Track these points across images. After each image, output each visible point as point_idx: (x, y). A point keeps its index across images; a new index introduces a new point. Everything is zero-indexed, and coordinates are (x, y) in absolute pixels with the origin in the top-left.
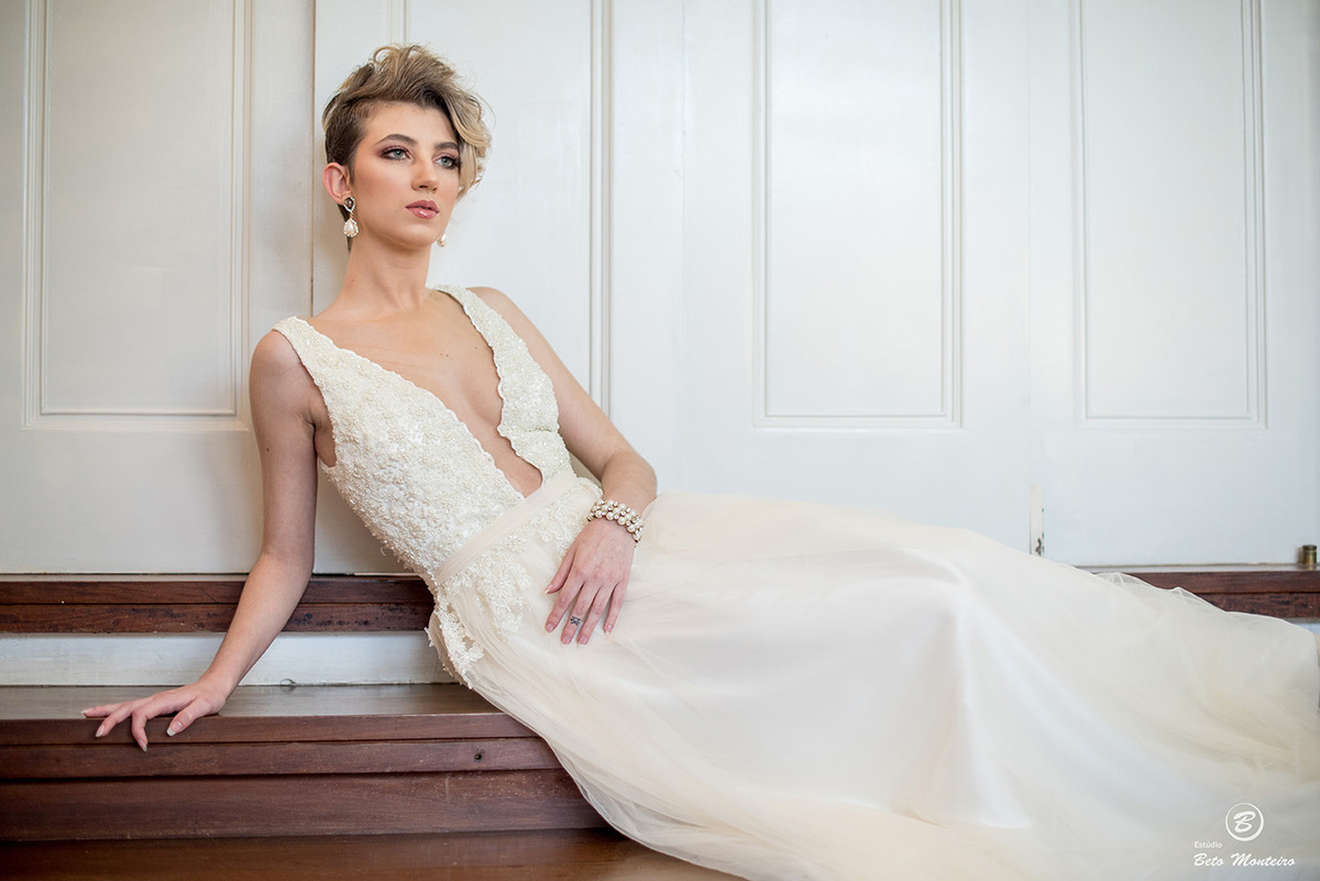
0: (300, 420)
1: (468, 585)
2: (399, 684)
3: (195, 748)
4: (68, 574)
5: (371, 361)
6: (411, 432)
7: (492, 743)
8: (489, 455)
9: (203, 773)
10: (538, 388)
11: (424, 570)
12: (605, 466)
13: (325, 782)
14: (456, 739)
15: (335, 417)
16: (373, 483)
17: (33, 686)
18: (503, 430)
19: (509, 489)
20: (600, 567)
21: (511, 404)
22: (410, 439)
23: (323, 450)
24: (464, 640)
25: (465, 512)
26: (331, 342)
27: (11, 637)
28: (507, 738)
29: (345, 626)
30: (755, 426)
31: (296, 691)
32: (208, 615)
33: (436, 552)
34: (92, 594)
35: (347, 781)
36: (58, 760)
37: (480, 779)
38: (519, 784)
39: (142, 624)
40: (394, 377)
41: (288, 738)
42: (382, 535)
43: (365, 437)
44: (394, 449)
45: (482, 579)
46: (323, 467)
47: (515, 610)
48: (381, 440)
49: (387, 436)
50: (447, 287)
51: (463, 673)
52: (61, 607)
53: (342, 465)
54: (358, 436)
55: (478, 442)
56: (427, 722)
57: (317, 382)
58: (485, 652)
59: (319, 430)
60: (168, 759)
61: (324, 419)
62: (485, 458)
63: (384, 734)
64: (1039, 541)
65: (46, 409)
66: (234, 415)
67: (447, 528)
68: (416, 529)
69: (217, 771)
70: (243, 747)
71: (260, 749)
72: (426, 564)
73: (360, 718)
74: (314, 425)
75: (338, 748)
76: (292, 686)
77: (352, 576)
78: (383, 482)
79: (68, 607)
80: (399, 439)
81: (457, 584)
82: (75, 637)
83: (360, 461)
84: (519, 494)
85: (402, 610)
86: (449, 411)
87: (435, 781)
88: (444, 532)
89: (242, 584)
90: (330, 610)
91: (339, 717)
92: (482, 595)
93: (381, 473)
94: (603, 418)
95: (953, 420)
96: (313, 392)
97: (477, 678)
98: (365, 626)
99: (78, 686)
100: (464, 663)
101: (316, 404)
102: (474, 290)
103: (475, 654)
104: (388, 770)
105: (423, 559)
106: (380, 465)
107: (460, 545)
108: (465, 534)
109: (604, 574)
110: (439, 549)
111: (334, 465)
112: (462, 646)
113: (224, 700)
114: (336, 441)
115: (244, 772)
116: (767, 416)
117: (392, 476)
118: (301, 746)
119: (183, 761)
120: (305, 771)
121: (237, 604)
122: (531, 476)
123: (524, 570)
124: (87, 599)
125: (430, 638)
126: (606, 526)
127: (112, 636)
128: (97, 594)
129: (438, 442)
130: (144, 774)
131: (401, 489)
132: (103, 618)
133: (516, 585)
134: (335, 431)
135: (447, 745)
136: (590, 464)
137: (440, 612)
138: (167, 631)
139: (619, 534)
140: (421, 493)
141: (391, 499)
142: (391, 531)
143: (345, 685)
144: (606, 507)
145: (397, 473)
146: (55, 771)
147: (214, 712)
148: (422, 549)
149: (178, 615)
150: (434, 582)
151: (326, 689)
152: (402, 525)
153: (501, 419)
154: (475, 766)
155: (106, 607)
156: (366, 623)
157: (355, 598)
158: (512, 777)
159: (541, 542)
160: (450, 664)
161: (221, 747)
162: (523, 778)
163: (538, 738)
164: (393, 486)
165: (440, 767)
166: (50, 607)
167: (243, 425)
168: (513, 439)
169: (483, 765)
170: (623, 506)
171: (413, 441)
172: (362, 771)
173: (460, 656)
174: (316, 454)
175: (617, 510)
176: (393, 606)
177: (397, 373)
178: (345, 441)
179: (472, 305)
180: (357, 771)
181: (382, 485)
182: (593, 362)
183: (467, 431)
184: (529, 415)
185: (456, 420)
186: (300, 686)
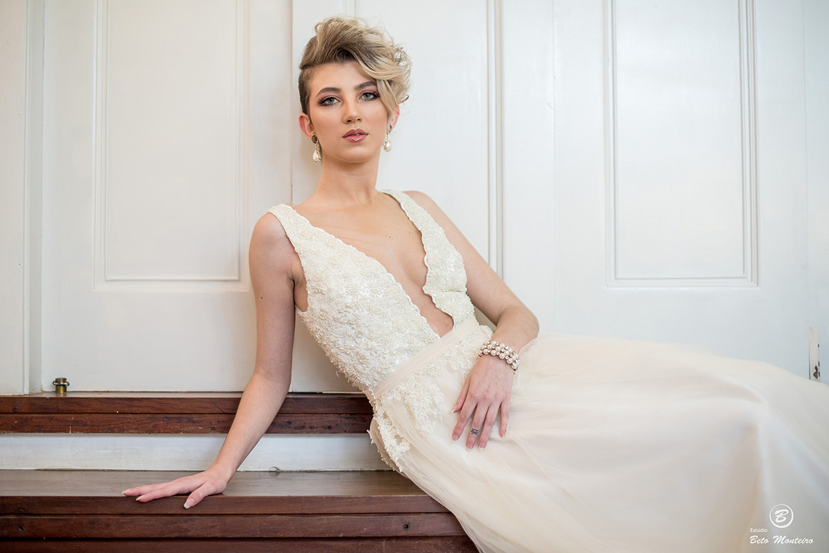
0: (285, 278)
1: (398, 398)
2: (353, 471)
3: (204, 518)
4: (123, 392)
5: (336, 237)
6: (362, 287)
7: (416, 516)
8: (416, 307)
9: (209, 536)
10: (453, 261)
11: (366, 388)
12: (500, 317)
13: (297, 543)
14: (389, 514)
15: (308, 276)
16: (333, 323)
17: (97, 470)
18: (426, 289)
19: (431, 333)
20: (487, 391)
21: (433, 271)
22: (361, 292)
23: (300, 301)
24: (395, 437)
25: (398, 346)
26: (308, 221)
27: (83, 436)
28: (427, 513)
29: (315, 430)
30: (607, 286)
31: (280, 476)
32: (218, 421)
33: (375, 374)
34: (137, 406)
35: (312, 543)
36: (108, 526)
37: (407, 542)
38: (436, 546)
39: (172, 427)
40: (351, 249)
41: (269, 511)
42: (338, 361)
43: (330, 290)
44: (349, 300)
45: (409, 394)
46: (299, 312)
47: (431, 417)
48: (341, 292)
49: (345, 290)
50: (389, 190)
51: (396, 460)
52: (116, 416)
53: (312, 309)
54: (325, 289)
55: (409, 297)
56: (369, 500)
57: (296, 250)
58: (411, 445)
59: (296, 284)
60: (185, 526)
61: (301, 277)
62: (413, 309)
63: (338, 510)
64: (816, 368)
65: (108, 278)
66: (238, 281)
67: (384, 358)
68: (363, 357)
69: (219, 535)
70: (238, 518)
71: (249, 519)
72: (368, 383)
73: (322, 497)
74: (294, 281)
75: (305, 519)
76: (277, 472)
77: (321, 393)
78: (340, 322)
79: (121, 416)
80: (353, 293)
81: (390, 398)
82: (127, 436)
83: (324, 307)
84: (437, 335)
85: (354, 419)
86: (389, 274)
87: (376, 544)
88: (382, 360)
89: (239, 399)
90: (303, 418)
91: (306, 497)
92: (407, 406)
93: (339, 316)
94: (499, 280)
95: (752, 281)
96: (294, 257)
97: (406, 464)
98: (329, 430)
99: (128, 471)
100: (397, 453)
101: (296, 265)
102: (408, 193)
103: (404, 447)
104: (341, 535)
105: (366, 380)
106: (339, 310)
107: (393, 370)
108: (397, 362)
109: (491, 396)
110: (378, 373)
111: (306, 310)
112: (394, 442)
113: (225, 484)
114: (309, 292)
115: (238, 536)
116: (616, 278)
117: (347, 318)
118: (279, 517)
119: (196, 527)
120: (281, 535)
121: (235, 414)
122: (446, 322)
123: (438, 389)
124: (134, 410)
125: (371, 438)
126: (492, 361)
127: (152, 436)
128: (141, 407)
129: (381, 296)
130: (167, 536)
131: (353, 329)
132: (145, 423)
133: (432, 400)
134: (308, 285)
135: (384, 518)
136: (489, 315)
137: (378, 419)
138: (190, 432)
139: (501, 365)
140: (367, 332)
141: (345, 335)
142: (344, 358)
143: (315, 472)
144: (490, 346)
145: (350, 317)
146: (105, 533)
147: (218, 492)
148: (366, 372)
149: (197, 421)
150: (373, 397)
151: (301, 474)
152: (352, 354)
153: (426, 281)
154: (403, 533)
155: (148, 416)
156: (329, 427)
157: (322, 410)
158: (431, 541)
159: (451, 370)
160: (387, 455)
161: (221, 518)
162: (439, 542)
163: (450, 513)
164: (348, 326)
165: (378, 534)
166: (108, 415)
167: (246, 286)
168: (433, 296)
169: (410, 532)
170: (503, 345)
171: (363, 294)
172: (323, 536)
173: (393, 448)
174: (295, 303)
175: (498, 348)
176: (349, 416)
177: (354, 246)
178: (315, 293)
179: (407, 203)
180: (319, 536)
181: (340, 325)
182: (491, 241)
183: (402, 289)
184: (446, 279)
185: (394, 281)
186: (283, 472)
